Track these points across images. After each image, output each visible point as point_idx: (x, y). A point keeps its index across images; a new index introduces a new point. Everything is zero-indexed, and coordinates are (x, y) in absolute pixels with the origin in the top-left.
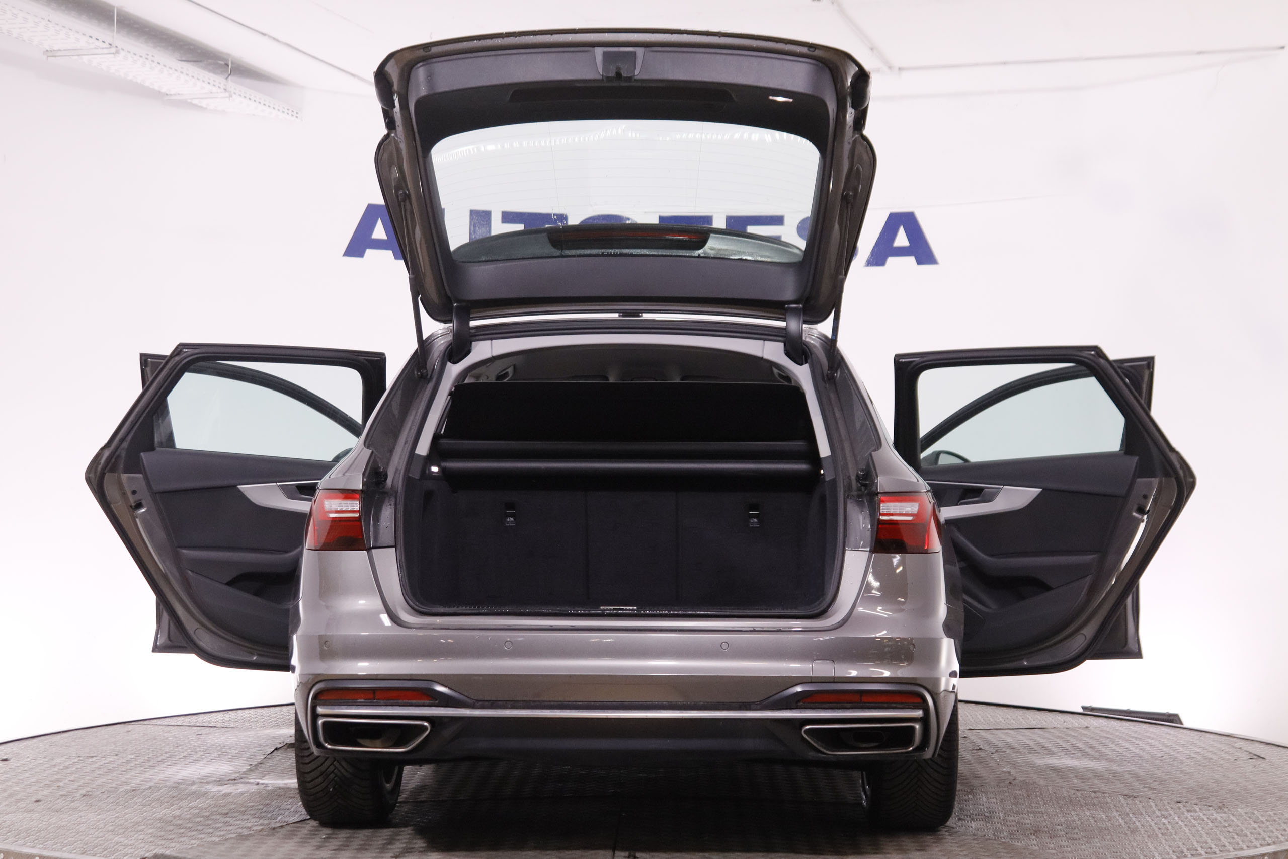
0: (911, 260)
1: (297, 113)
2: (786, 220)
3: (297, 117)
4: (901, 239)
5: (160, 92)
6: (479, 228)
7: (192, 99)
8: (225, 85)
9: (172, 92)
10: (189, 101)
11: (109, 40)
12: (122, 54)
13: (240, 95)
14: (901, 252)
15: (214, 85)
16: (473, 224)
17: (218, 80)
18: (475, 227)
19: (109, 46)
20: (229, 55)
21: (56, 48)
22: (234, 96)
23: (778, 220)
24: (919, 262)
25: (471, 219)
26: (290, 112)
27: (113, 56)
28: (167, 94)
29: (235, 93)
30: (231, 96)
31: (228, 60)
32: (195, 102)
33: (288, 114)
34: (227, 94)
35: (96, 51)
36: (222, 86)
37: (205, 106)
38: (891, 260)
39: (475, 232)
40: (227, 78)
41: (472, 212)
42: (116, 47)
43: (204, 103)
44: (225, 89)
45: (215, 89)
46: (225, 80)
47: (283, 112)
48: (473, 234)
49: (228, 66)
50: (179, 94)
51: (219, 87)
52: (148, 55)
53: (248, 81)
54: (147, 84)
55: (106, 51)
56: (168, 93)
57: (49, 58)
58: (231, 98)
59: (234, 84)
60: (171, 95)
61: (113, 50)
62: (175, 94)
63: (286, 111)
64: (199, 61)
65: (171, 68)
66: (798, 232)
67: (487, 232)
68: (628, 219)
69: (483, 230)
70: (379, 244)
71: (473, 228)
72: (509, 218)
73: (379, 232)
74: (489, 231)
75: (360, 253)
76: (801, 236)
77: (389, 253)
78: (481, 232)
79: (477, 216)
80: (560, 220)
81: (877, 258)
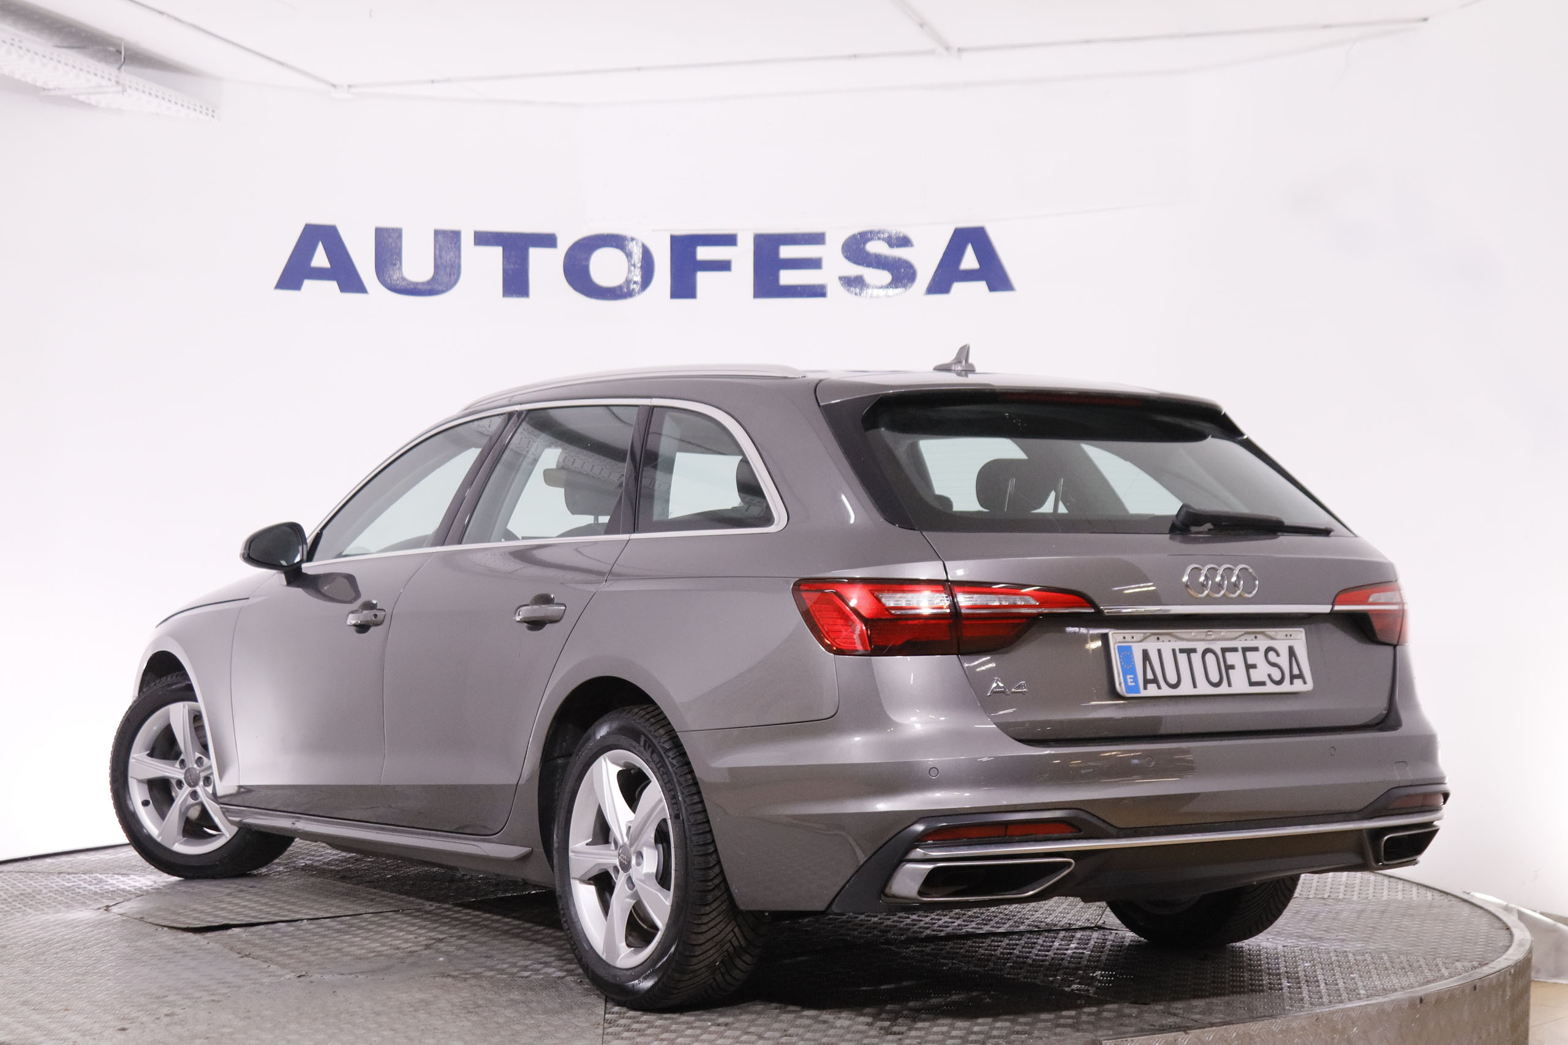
0: (982, 285)
1: (213, 111)
2: (828, 238)
3: (213, 116)
4: (970, 261)
5: (36, 87)
6: (446, 252)
7: (76, 94)
8: (117, 77)
9: (51, 86)
10: (74, 97)
13: (137, 89)
14: (969, 276)
15: (102, 77)
16: (438, 246)
17: (108, 70)
18: (440, 251)
20: (121, 39)
22: (129, 90)
23: (817, 239)
24: (992, 288)
25: (436, 241)
26: (204, 110)
28: (44, 89)
29: (130, 87)
30: (124, 91)
31: (120, 46)
32: (82, 98)
33: (201, 112)
34: (120, 88)
36: (113, 78)
37: (94, 103)
38: (957, 287)
39: (441, 257)
40: (119, 68)
41: (437, 233)
43: (93, 100)
44: (118, 83)
45: (103, 82)
46: (117, 71)
47: (195, 110)
48: (438, 259)
49: (121, 53)
50: (59, 89)
51: (109, 79)
53: (150, 72)
54: (17, 76)
56: (46, 87)
58: (125, 93)
59: (128, 75)
60: (49, 90)
62: (54, 89)
63: (198, 108)
64: (84, 47)
65: (44, 56)
66: (843, 253)
67: (456, 257)
68: (633, 239)
69: (452, 254)
70: (320, 274)
71: (438, 252)
72: (483, 239)
73: (320, 259)
74: (459, 257)
75: (296, 285)
76: (847, 257)
77: (333, 285)
78: (449, 257)
79: (444, 238)
80: (548, 241)
81: (941, 284)
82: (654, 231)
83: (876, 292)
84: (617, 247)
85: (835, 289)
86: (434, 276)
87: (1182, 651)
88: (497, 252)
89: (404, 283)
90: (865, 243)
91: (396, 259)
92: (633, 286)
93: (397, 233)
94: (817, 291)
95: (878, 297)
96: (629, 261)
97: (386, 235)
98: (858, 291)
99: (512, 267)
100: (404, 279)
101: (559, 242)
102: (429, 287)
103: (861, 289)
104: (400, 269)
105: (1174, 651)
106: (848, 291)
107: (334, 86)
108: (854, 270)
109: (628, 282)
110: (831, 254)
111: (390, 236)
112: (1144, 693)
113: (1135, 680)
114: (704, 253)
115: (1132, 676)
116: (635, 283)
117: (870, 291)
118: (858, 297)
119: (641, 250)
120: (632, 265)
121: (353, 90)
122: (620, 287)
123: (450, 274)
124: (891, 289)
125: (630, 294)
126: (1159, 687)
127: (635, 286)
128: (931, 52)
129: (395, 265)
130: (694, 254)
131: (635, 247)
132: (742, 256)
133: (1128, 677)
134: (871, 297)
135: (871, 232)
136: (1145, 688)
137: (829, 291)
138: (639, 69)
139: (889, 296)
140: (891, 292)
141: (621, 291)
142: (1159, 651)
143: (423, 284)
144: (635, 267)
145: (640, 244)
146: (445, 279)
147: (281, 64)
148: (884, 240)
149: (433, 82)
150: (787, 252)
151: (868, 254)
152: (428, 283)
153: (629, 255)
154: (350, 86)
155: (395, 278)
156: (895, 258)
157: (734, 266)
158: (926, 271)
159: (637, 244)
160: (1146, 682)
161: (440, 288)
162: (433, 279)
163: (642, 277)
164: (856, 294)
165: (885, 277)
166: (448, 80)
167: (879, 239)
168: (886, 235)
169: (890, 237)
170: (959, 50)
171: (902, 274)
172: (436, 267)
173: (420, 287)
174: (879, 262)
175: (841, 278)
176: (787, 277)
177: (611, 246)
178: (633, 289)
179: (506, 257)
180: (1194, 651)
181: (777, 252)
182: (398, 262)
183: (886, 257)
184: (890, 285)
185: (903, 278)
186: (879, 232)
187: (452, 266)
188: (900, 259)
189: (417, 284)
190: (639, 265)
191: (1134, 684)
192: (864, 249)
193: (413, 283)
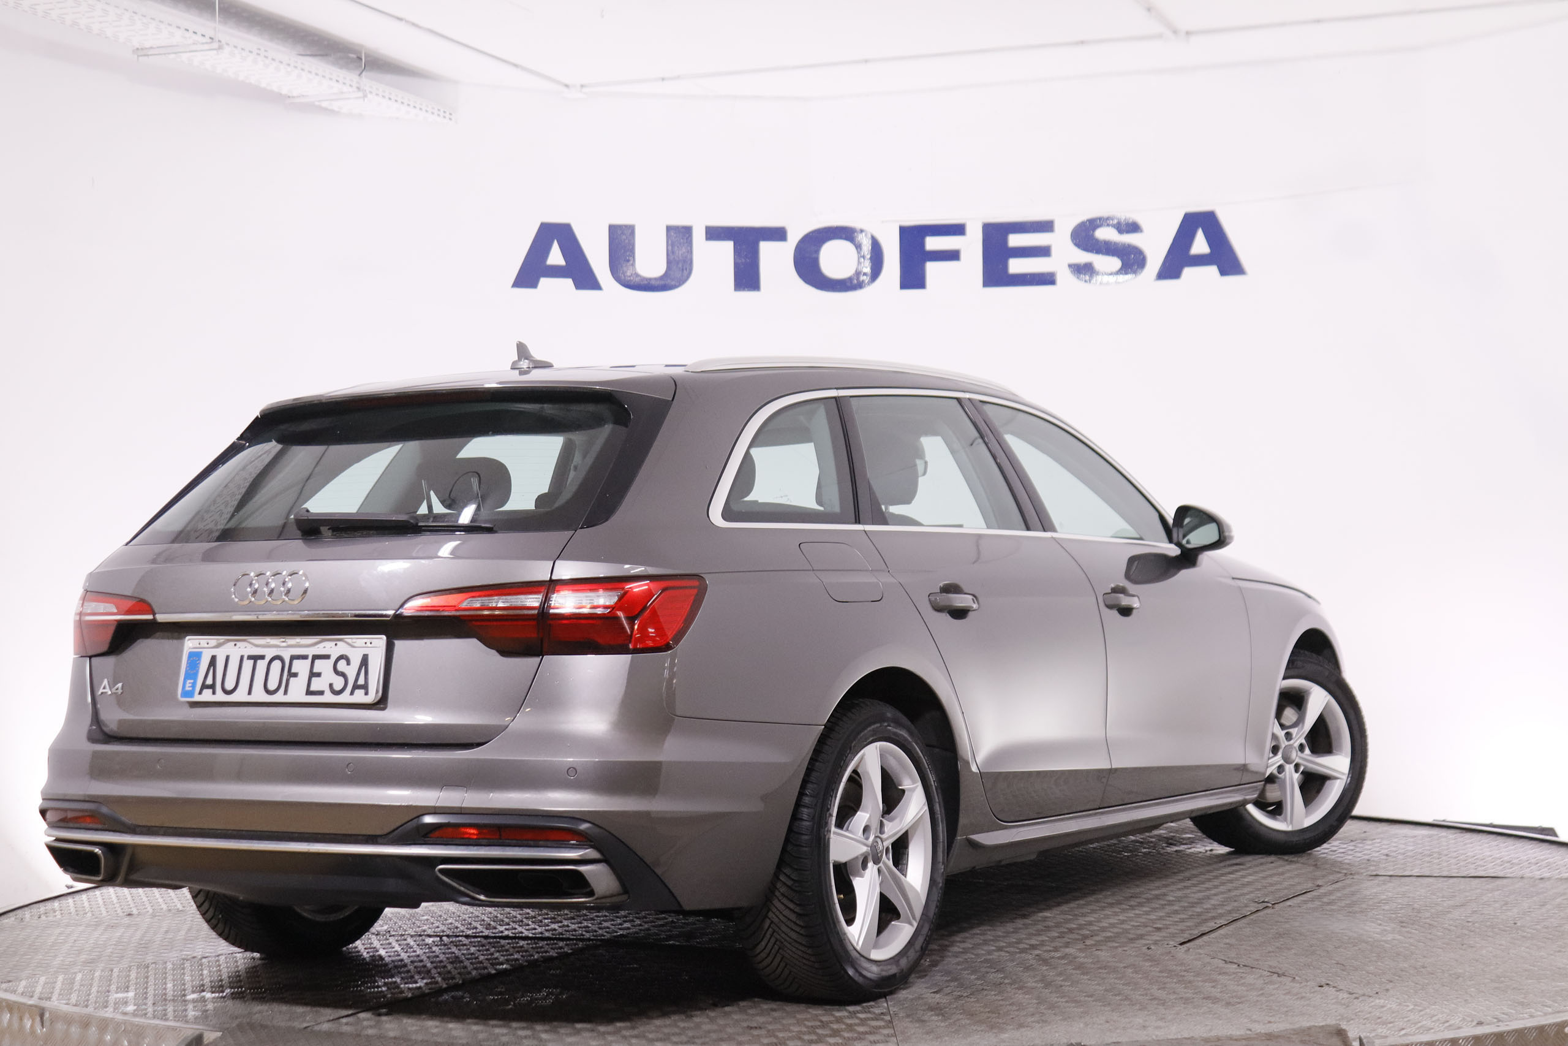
0: (1213, 270)
1: (450, 114)
2: (1056, 226)
3: (450, 119)
4: (1200, 245)
5: (281, 94)
6: (678, 247)
7: (319, 101)
8: (358, 83)
9: (295, 94)
10: (317, 103)
11: (210, 33)
12: (227, 49)
13: (377, 95)
14: (1200, 261)
15: (344, 83)
16: (670, 242)
17: (349, 77)
18: (673, 245)
19: (210, 40)
20: (362, 46)
21: (147, 45)
22: (369, 96)
23: (1046, 226)
24: (1223, 272)
25: (668, 237)
26: (442, 113)
27: (215, 52)
28: (289, 97)
29: (371, 92)
30: (365, 96)
31: (360, 53)
32: (325, 104)
33: (439, 115)
34: (360, 94)
35: (194, 47)
36: (355, 85)
37: (336, 109)
38: (1188, 272)
39: (673, 252)
40: (360, 75)
41: (669, 229)
42: (219, 41)
43: (335, 106)
44: (358, 88)
45: (345, 88)
46: (357, 77)
47: (433, 113)
48: (671, 254)
49: (361, 59)
51: (351, 86)
52: (259, 49)
53: (389, 77)
54: (263, 85)
55: (206, 47)
56: (290, 95)
57: (140, 58)
58: (366, 99)
59: (369, 81)
60: (293, 97)
61: (215, 45)
63: (436, 112)
64: (327, 55)
65: (289, 65)
66: (1072, 241)
67: (688, 252)
68: (862, 231)
69: (684, 250)
70: (556, 272)
71: (670, 248)
72: (714, 234)
73: (555, 257)
74: (690, 251)
75: (533, 284)
76: (1078, 245)
77: (569, 282)
78: (681, 252)
79: (675, 233)
80: (778, 234)
81: (1171, 269)
82: (883, 222)
83: (1106, 278)
84: (847, 239)
85: (1065, 277)
86: (666, 272)
87: (250, 657)
88: (728, 247)
89: (637, 279)
90: (1094, 229)
91: (629, 256)
92: (862, 278)
93: (630, 230)
94: (1047, 279)
95: (1108, 284)
96: (859, 253)
97: (619, 232)
98: (1087, 278)
99: (743, 260)
100: (637, 275)
101: (789, 235)
102: (662, 283)
103: (1091, 276)
104: (633, 265)
105: (242, 658)
106: (1078, 278)
107: (567, 86)
108: (1083, 257)
109: (858, 273)
110: (1060, 242)
111: (623, 233)
112: (197, 698)
113: (194, 685)
114: (932, 243)
115: (192, 681)
116: (865, 274)
117: (1099, 278)
118: (1087, 285)
119: (870, 242)
120: (861, 257)
121: (585, 90)
122: (850, 279)
123: (683, 270)
124: (1121, 276)
125: (859, 286)
126: (214, 693)
127: (865, 277)
128: (1160, 36)
129: (628, 261)
130: (923, 244)
131: (864, 238)
132: (971, 246)
133: (189, 681)
134: (1101, 283)
135: (1100, 219)
136: (200, 693)
137: (1059, 279)
138: (866, 61)
139: (1119, 283)
140: (1122, 278)
141: (851, 283)
142: (228, 658)
143: (656, 279)
144: (864, 258)
145: (870, 236)
146: (678, 275)
147: (516, 66)
148: (1114, 226)
149: (663, 79)
150: (1015, 240)
151: (1097, 241)
152: (662, 278)
153: (858, 247)
154: (582, 86)
155: (629, 274)
156: (1125, 244)
157: (962, 255)
158: (1156, 257)
159: (866, 235)
160: (204, 686)
161: (673, 283)
162: (666, 275)
163: (872, 269)
164: (1086, 281)
165: (1115, 263)
166: (678, 78)
167: (1108, 225)
168: (1115, 222)
169: (1119, 223)
170: (1188, 33)
171: (1132, 260)
172: (669, 262)
173: (653, 282)
174: (1108, 249)
175: (1070, 266)
176: (1016, 266)
177: (841, 238)
178: (863, 281)
179: (737, 252)
180: (262, 657)
181: (1005, 241)
182: (631, 258)
183: (1116, 244)
184: (1119, 272)
185: (1133, 265)
186: (1108, 219)
187: (685, 261)
188: (1129, 246)
189: (650, 279)
190: (869, 256)
191: (191, 689)
192: (1093, 235)
193: (647, 279)
